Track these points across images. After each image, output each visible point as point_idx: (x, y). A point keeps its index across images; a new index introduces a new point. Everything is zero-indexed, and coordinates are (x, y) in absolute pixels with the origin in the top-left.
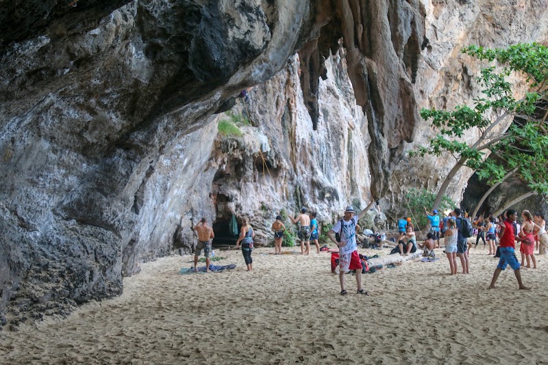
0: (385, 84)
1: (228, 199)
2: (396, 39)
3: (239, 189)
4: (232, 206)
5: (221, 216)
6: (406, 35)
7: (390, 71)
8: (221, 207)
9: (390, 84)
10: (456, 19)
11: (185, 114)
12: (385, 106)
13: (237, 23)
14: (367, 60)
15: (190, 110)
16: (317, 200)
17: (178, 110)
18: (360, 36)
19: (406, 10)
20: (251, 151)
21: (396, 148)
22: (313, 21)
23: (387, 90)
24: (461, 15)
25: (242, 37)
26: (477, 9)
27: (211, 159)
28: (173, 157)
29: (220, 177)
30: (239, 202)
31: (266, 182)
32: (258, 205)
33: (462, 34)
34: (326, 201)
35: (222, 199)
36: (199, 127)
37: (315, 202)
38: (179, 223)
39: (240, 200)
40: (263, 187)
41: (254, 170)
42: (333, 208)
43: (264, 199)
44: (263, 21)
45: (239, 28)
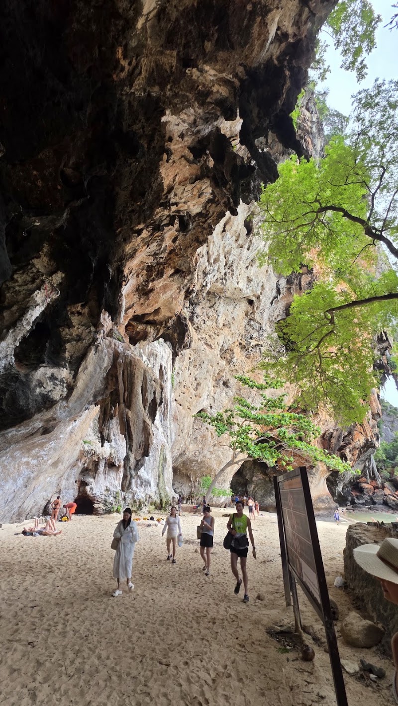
0: (135, 423)
1: (87, 484)
2: (144, 400)
3: (94, 478)
4: (88, 488)
5: (80, 494)
6: (150, 398)
7: (138, 417)
8: (82, 489)
9: (137, 424)
10: (224, 394)
11: (10, 435)
12: (134, 436)
13: (44, 386)
14: (127, 410)
15: (14, 433)
16: (138, 486)
17: (6, 432)
18: (126, 397)
19: (152, 386)
20: (103, 456)
21: (140, 460)
22: (106, 388)
23: (136, 427)
24: (226, 393)
25: (46, 393)
26: (234, 390)
27: (77, 460)
28: (39, 459)
29: (85, 471)
30: (92, 486)
31: (111, 474)
32: (104, 488)
33: (227, 402)
34: (143, 487)
35: (83, 484)
36: (46, 443)
37: (137, 487)
38: (49, 499)
39: (93, 486)
40: (109, 477)
41: (105, 467)
42: (146, 491)
43: (108, 485)
44: (63, 386)
45: (45, 388)
